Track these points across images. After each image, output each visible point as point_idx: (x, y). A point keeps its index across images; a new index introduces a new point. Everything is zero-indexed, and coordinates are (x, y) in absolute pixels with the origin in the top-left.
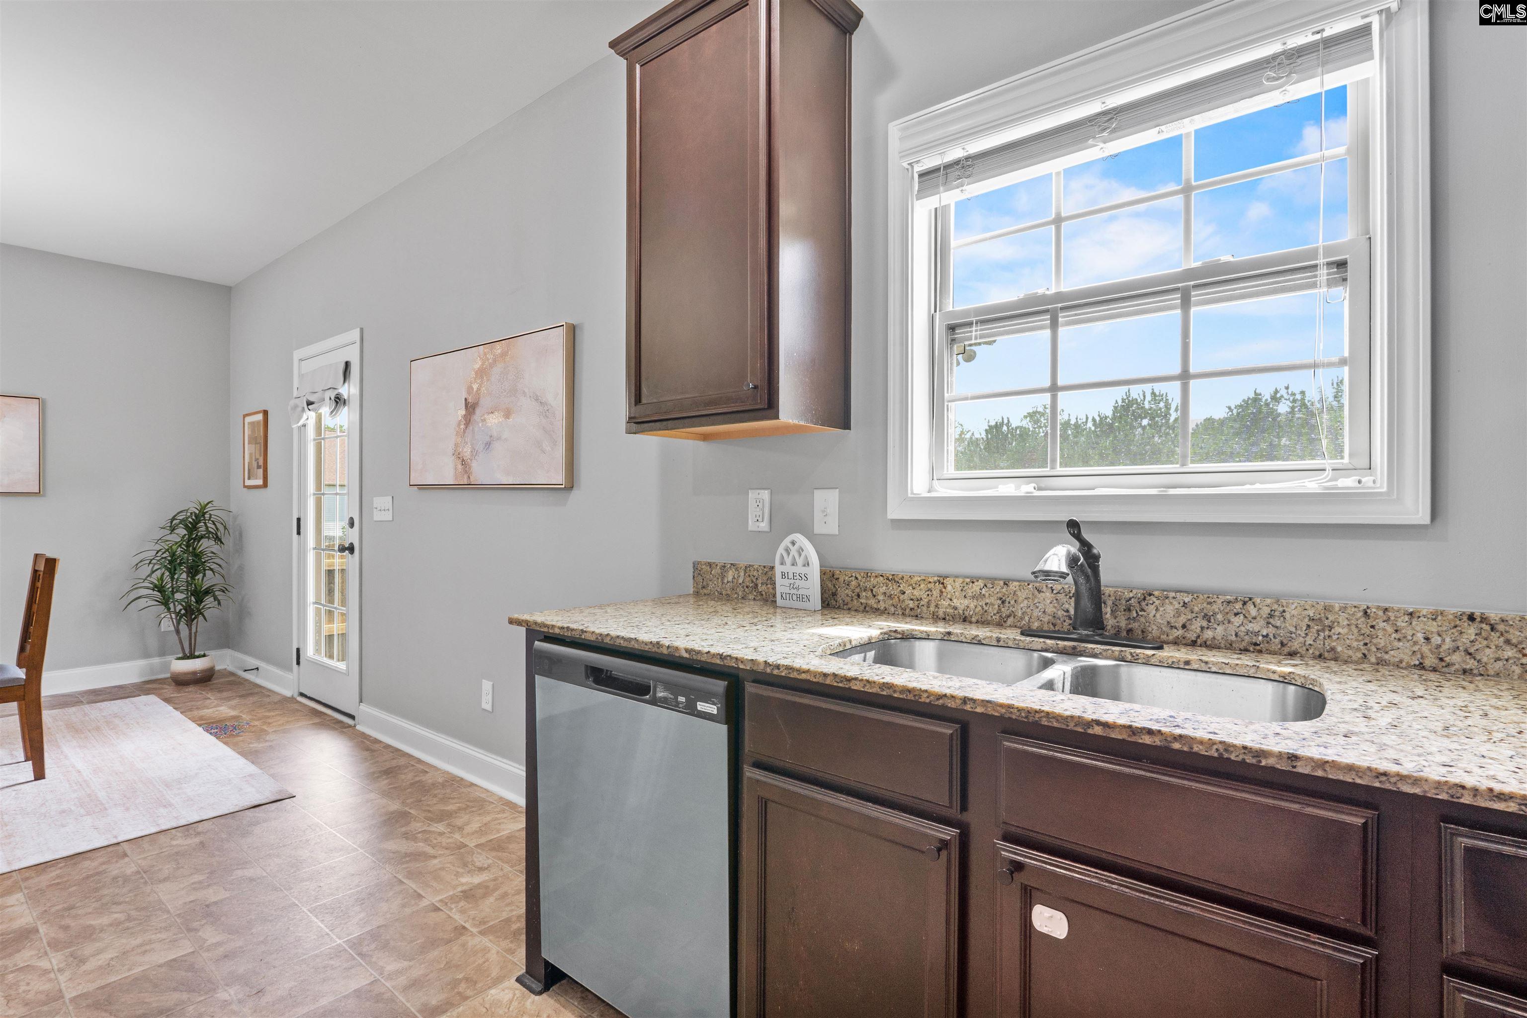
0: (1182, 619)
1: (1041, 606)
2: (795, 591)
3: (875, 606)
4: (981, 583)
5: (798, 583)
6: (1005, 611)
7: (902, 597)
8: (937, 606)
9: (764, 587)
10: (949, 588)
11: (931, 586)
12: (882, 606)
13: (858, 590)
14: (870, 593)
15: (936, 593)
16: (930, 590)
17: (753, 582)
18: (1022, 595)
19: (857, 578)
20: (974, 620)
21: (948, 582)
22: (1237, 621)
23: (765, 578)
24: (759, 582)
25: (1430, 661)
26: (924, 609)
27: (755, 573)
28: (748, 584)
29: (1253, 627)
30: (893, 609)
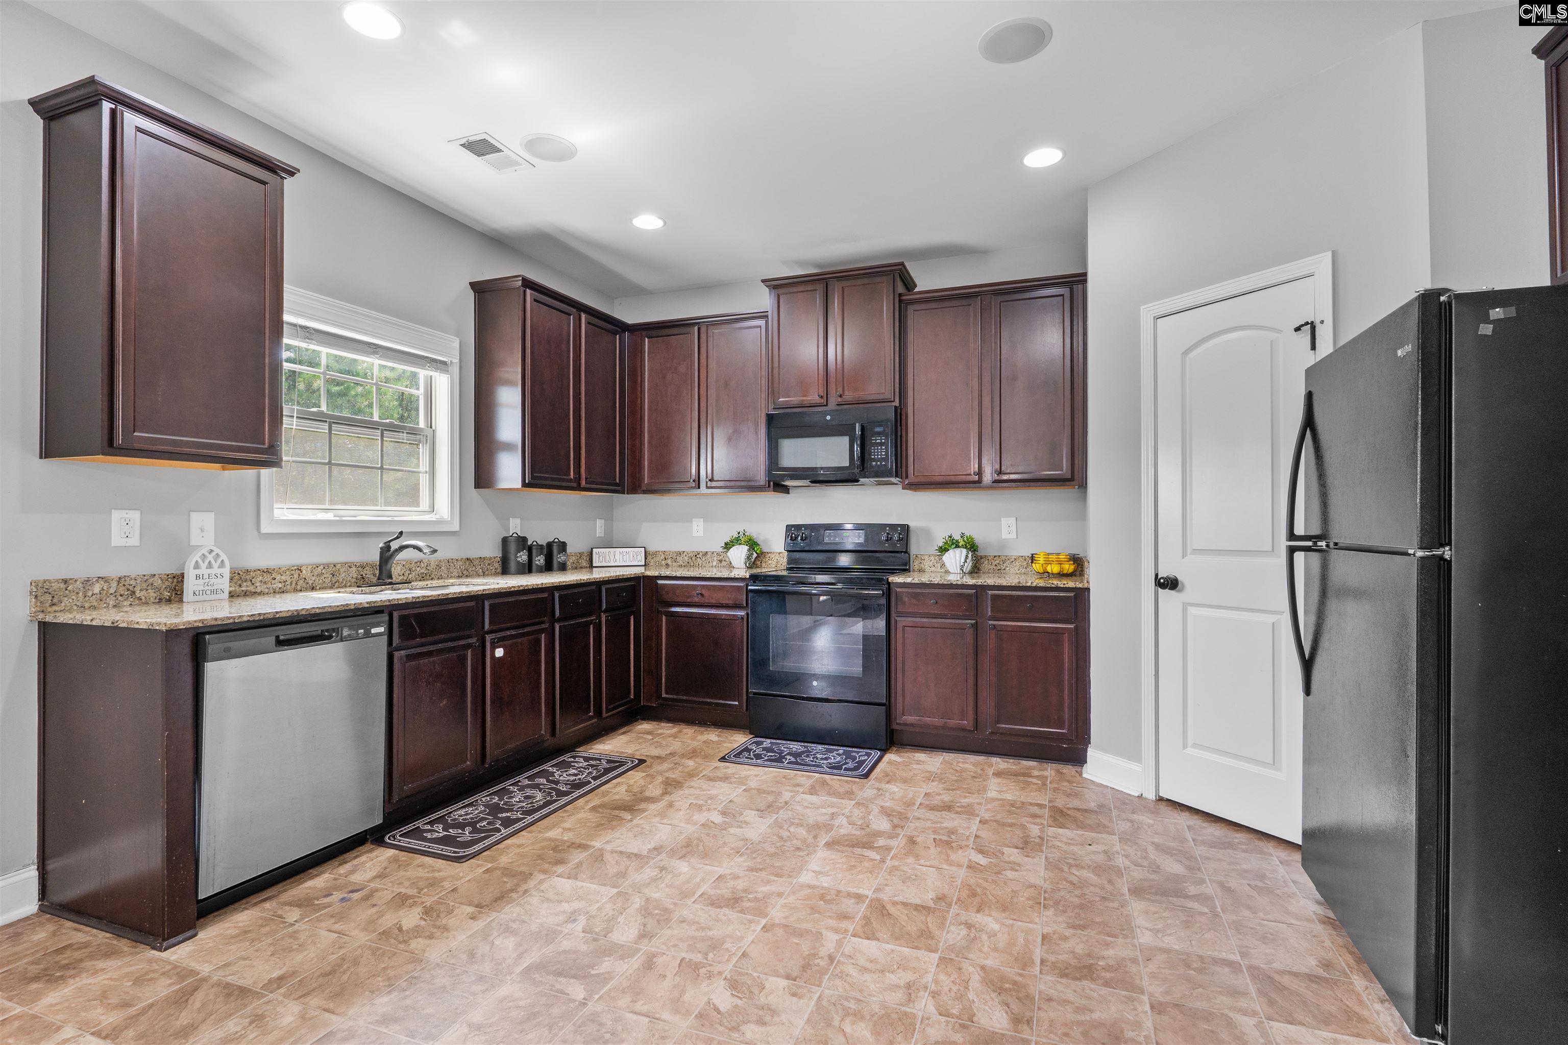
0: (403, 572)
1: (351, 575)
2: (210, 588)
3: (254, 591)
4: (322, 567)
5: (212, 581)
6: (334, 580)
7: (273, 582)
8: (296, 584)
9: (144, 593)
10: (304, 572)
11: (292, 572)
12: (259, 590)
13: (239, 582)
14: (250, 583)
15: (296, 576)
16: (292, 575)
17: (128, 590)
18: (342, 570)
19: (239, 574)
20: (318, 588)
21: (303, 569)
22: (418, 569)
23: (145, 585)
24: (137, 590)
25: (461, 575)
26: (289, 587)
27: (132, 582)
28: (122, 593)
29: (422, 571)
30: (267, 590)
